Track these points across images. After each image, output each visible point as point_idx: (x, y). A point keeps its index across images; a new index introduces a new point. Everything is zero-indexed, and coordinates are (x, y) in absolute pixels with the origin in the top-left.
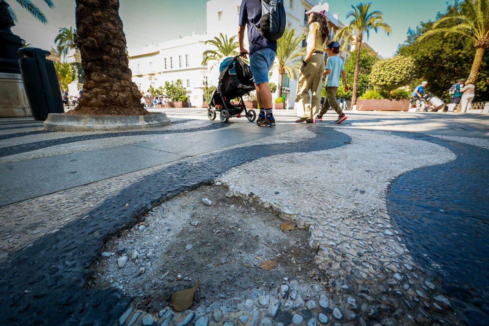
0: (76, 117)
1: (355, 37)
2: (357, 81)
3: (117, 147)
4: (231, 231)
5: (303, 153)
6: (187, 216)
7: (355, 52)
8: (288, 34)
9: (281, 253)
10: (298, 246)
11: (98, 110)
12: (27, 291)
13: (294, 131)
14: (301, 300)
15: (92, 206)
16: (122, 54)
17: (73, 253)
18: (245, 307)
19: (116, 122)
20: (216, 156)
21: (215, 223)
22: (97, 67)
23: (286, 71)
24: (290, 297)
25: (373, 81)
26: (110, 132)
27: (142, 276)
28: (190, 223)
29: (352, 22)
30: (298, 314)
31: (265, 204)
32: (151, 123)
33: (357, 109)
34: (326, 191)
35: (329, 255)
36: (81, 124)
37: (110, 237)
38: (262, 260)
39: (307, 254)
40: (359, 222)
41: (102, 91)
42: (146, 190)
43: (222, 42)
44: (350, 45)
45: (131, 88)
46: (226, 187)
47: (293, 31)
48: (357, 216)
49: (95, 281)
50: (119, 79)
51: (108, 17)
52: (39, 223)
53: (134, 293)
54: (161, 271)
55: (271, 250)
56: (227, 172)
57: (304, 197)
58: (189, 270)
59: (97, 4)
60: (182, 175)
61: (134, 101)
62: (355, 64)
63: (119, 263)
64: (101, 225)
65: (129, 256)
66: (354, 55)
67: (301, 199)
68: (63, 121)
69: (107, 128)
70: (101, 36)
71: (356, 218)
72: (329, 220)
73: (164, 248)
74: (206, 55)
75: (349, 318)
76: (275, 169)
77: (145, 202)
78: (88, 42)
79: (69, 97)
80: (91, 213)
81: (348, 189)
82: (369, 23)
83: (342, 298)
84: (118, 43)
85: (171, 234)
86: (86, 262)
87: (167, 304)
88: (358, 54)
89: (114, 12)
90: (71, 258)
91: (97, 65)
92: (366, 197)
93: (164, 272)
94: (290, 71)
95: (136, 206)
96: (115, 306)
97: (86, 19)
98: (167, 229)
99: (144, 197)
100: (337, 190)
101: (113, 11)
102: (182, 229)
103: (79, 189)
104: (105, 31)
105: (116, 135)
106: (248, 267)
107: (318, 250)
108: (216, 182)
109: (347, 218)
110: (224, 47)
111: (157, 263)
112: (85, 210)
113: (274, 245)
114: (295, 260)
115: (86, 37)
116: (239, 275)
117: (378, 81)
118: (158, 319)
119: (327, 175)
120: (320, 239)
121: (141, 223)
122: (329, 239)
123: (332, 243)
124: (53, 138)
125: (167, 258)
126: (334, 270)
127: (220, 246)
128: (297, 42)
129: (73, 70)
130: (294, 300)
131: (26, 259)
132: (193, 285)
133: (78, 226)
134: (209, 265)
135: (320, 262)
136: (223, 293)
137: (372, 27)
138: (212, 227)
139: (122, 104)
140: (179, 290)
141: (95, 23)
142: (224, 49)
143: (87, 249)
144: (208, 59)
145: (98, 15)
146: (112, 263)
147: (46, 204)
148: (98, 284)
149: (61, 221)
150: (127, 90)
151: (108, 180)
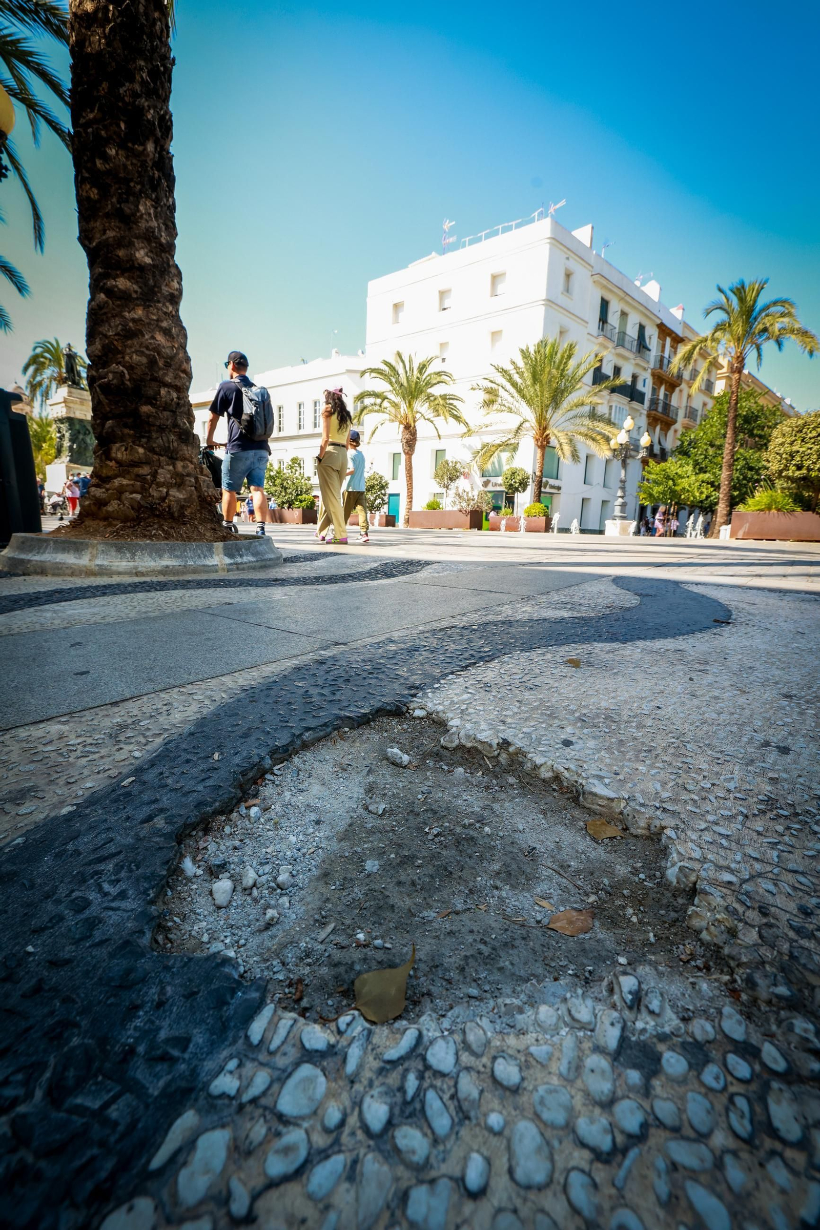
0: (75, 543)
1: (724, 361)
2: (731, 466)
3: (168, 615)
4: (466, 831)
5: (616, 645)
6: (356, 789)
7: (724, 395)
8: (559, 355)
9: (596, 893)
10: (637, 879)
11: (122, 529)
12: (30, 949)
13: (582, 587)
14: (674, 1017)
15: (137, 754)
16: (182, 402)
17: (116, 865)
18: (539, 1025)
19: (161, 557)
20: (403, 646)
21: (426, 810)
22: (126, 431)
23: (553, 441)
24: (647, 1007)
25: (774, 467)
26: (148, 579)
27: (274, 930)
28: (366, 808)
29: (718, 325)
30: (674, 1050)
31: (543, 769)
32: (239, 560)
33: (731, 536)
34: (688, 742)
35: (727, 908)
36: (84, 560)
37: (187, 832)
38: (554, 909)
39: (665, 901)
40: (788, 828)
41: (133, 485)
42: (253, 721)
43: (401, 371)
44: (712, 380)
45: (196, 479)
46: (439, 724)
47: (571, 347)
48: (781, 812)
49: (171, 936)
50: (171, 458)
51: (158, 320)
52: (30, 789)
53: (262, 970)
54: (317, 921)
55: (571, 886)
56: (436, 686)
57: (637, 756)
58: (380, 924)
59: (136, 292)
60: (331, 689)
61: (202, 508)
62: (725, 425)
63: (216, 896)
64: (165, 802)
65: (236, 880)
66: (722, 404)
67: (630, 760)
68: (44, 552)
69: (140, 569)
70: (140, 361)
71: (779, 816)
72: (710, 818)
73: (314, 865)
74: (362, 402)
75: (805, 1073)
76: (551, 681)
77: (256, 751)
78: (111, 376)
79: (46, 494)
80: (138, 771)
81: (745, 739)
82: (761, 327)
83: (776, 1019)
84: (175, 378)
85: (323, 832)
86: (148, 889)
87: (344, 1002)
88: (733, 402)
89: (171, 308)
90: (113, 878)
91: (126, 426)
92: (795, 762)
93: (322, 923)
94: (562, 441)
95: (237, 760)
96: (232, 998)
97: (110, 326)
98: (313, 818)
99: (253, 738)
100: (716, 742)
101: (167, 308)
102: (349, 821)
103: (101, 714)
104: (147, 352)
105: (162, 586)
106: (523, 926)
107: (693, 892)
108: (414, 710)
109: (755, 815)
110: (405, 384)
111: (301, 900)
112: (122, 763)
113: (578, 872)
114: (634, 914)
115: (105, 365)
116: (506, 944)
117: (786, 468)
118: (338, 1037)
119: (683, 703)
120: (697, 866)
121: (251, 802)
122: (720, 868)
123: (727, 877)
124: (24, 591)
125: (324, 890)
126: (746, 948)
127: (446, 869)
128: (580, 372)
129: (58, 435)
130: (658, 1015)
131: (15, 874)
132: (397, 961)
133: (116, 802)
134: (425, 914)
135: (704, 924)
136: (474, 984)
137: (768, 338)
138: (420, 820)
139: (176, 514)
140: (367, 971)
141: (129, 334)
142: (406, 389)
143: (143, 859)
144: (365, 412)
145: (136, 316)
146: (200, 895)
147: (35, 744)
148: (179, 941)
149: (74, 787)
150: (187, 483)
151: (162, 695)
